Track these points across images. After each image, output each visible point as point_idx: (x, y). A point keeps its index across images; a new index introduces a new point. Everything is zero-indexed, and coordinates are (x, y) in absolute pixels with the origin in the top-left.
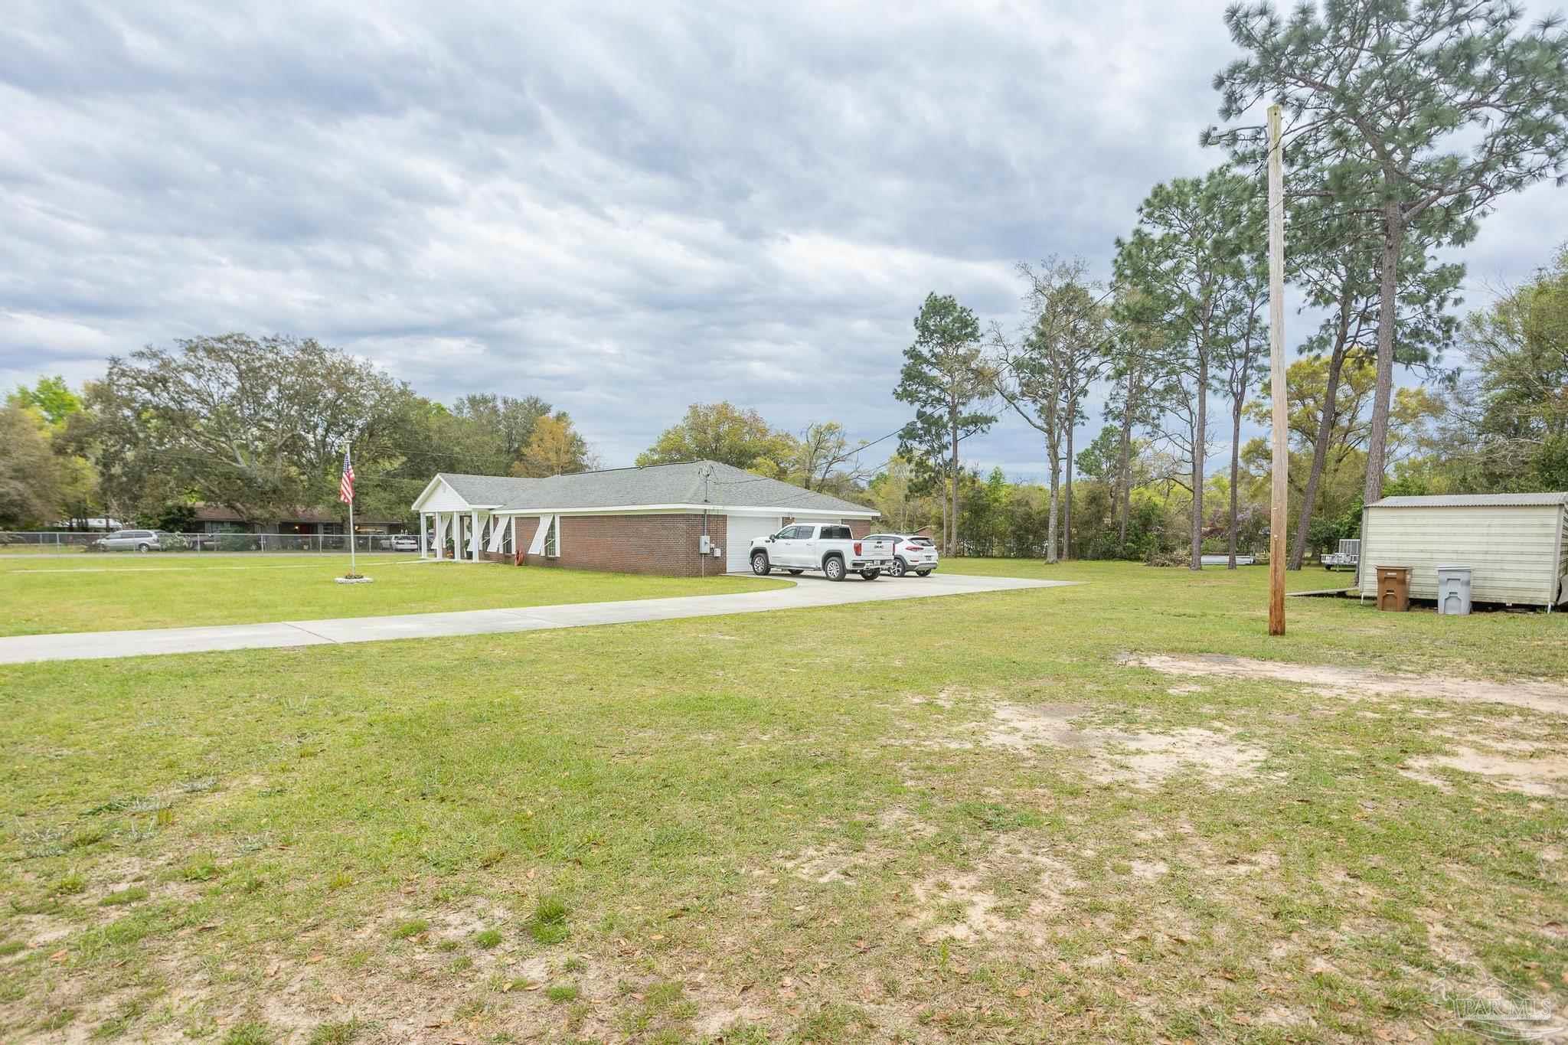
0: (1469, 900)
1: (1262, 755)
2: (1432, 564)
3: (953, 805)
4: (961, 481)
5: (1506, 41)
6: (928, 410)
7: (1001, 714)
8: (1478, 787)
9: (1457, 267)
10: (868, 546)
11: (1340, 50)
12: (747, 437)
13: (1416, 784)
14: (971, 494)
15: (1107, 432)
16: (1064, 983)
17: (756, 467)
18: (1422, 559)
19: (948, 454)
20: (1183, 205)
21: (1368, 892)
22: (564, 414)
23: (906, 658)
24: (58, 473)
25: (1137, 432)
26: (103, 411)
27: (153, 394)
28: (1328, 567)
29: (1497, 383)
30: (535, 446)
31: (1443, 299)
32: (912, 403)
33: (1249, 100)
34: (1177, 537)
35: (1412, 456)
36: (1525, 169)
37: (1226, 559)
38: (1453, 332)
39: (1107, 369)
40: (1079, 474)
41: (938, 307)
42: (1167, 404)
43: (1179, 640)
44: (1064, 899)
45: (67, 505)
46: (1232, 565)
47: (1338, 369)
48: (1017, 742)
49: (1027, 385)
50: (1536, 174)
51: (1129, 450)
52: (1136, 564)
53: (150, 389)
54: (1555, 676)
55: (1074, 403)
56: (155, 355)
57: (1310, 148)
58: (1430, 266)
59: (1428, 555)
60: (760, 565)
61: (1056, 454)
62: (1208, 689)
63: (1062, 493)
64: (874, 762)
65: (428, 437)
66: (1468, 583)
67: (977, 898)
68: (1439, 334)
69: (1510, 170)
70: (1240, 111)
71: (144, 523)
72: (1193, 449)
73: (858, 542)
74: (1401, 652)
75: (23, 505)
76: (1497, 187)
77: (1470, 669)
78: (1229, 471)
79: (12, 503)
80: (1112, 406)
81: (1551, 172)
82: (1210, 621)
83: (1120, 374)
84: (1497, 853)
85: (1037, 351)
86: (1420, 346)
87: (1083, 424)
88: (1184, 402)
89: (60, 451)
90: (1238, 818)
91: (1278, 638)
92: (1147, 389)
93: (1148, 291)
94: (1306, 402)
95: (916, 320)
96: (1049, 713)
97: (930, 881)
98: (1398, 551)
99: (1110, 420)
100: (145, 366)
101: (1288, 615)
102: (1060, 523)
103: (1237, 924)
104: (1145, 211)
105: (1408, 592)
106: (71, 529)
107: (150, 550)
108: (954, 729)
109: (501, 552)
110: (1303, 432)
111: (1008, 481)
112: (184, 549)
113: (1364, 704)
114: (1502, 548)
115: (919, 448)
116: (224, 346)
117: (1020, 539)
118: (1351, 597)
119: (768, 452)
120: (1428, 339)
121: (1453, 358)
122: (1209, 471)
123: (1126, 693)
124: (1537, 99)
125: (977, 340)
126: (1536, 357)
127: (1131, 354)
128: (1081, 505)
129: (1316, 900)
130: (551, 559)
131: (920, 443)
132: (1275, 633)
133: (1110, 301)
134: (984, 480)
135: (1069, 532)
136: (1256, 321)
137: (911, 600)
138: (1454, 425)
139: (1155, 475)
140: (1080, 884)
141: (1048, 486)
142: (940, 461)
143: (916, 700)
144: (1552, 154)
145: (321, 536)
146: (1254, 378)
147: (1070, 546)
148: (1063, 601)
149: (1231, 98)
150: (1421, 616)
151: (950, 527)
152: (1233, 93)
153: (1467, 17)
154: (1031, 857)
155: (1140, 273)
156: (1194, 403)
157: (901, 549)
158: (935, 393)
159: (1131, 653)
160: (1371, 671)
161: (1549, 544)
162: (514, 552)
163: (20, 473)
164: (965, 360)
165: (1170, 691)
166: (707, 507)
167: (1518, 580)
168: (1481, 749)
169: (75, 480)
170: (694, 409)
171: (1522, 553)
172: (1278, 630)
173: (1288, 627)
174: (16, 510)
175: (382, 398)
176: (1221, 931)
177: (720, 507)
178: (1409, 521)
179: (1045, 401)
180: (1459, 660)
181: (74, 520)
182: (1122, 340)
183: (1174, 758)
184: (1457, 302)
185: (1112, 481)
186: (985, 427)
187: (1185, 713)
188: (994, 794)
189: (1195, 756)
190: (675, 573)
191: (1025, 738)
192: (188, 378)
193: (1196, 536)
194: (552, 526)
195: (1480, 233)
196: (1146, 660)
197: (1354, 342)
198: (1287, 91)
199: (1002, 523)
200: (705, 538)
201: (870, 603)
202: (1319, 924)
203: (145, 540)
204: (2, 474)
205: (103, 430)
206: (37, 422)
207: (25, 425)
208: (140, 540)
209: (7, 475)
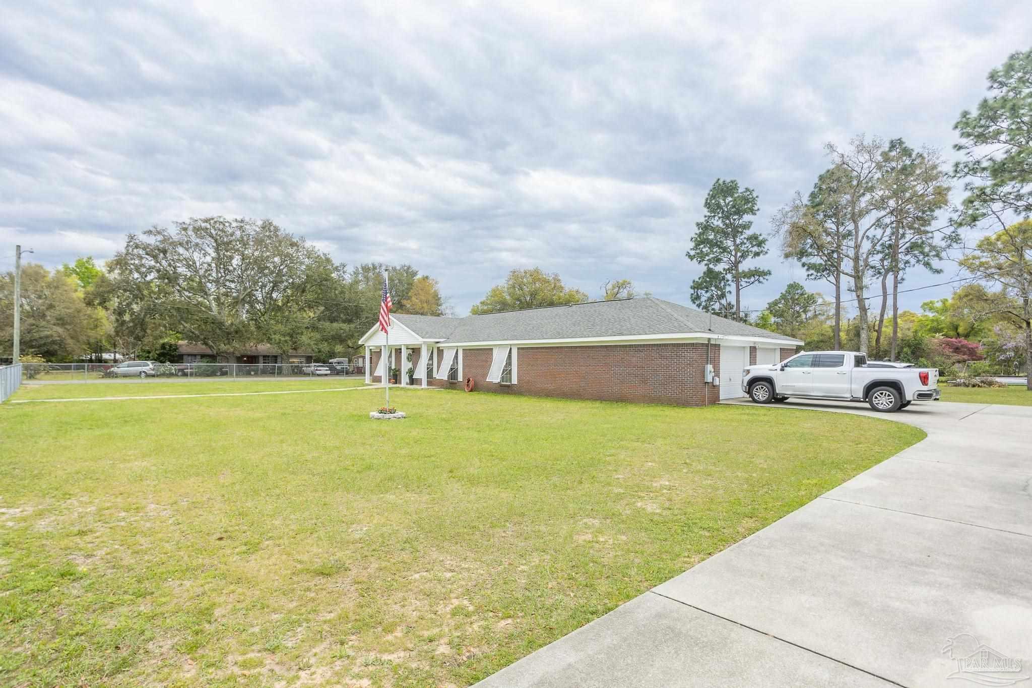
24: (85, 322)
26: (120, 274)
27: (157, 262)
30: (414, 298)
32: (701, 262)
45: (89, 344)
53: (155, 257)
56: (159, 233)
60: (760, 392)
65: (342, 292)
71: (145, 356)
75: (61, 343)
79: (54, 342)
89: (89, 303)
100: (152, 240)
106: (91, 361)
107: (148, 376)
109: (447, 379)
112: (171, 375)
116: (208, 226)
125: (754, 213)
130: (508, 386)
145: (261, 365)
162: (462, 379)
163: (61, 321)
169: (96, 326)
174: (56, 347)
181: (94, 354)
192: (180, 250)
194: (509, 358)
203: (144, 369)
204: (48, 322)
205: (119, 288)
206: (73, 286)
207: (66, 288)
208: (140, 369)
209: (52, 322)
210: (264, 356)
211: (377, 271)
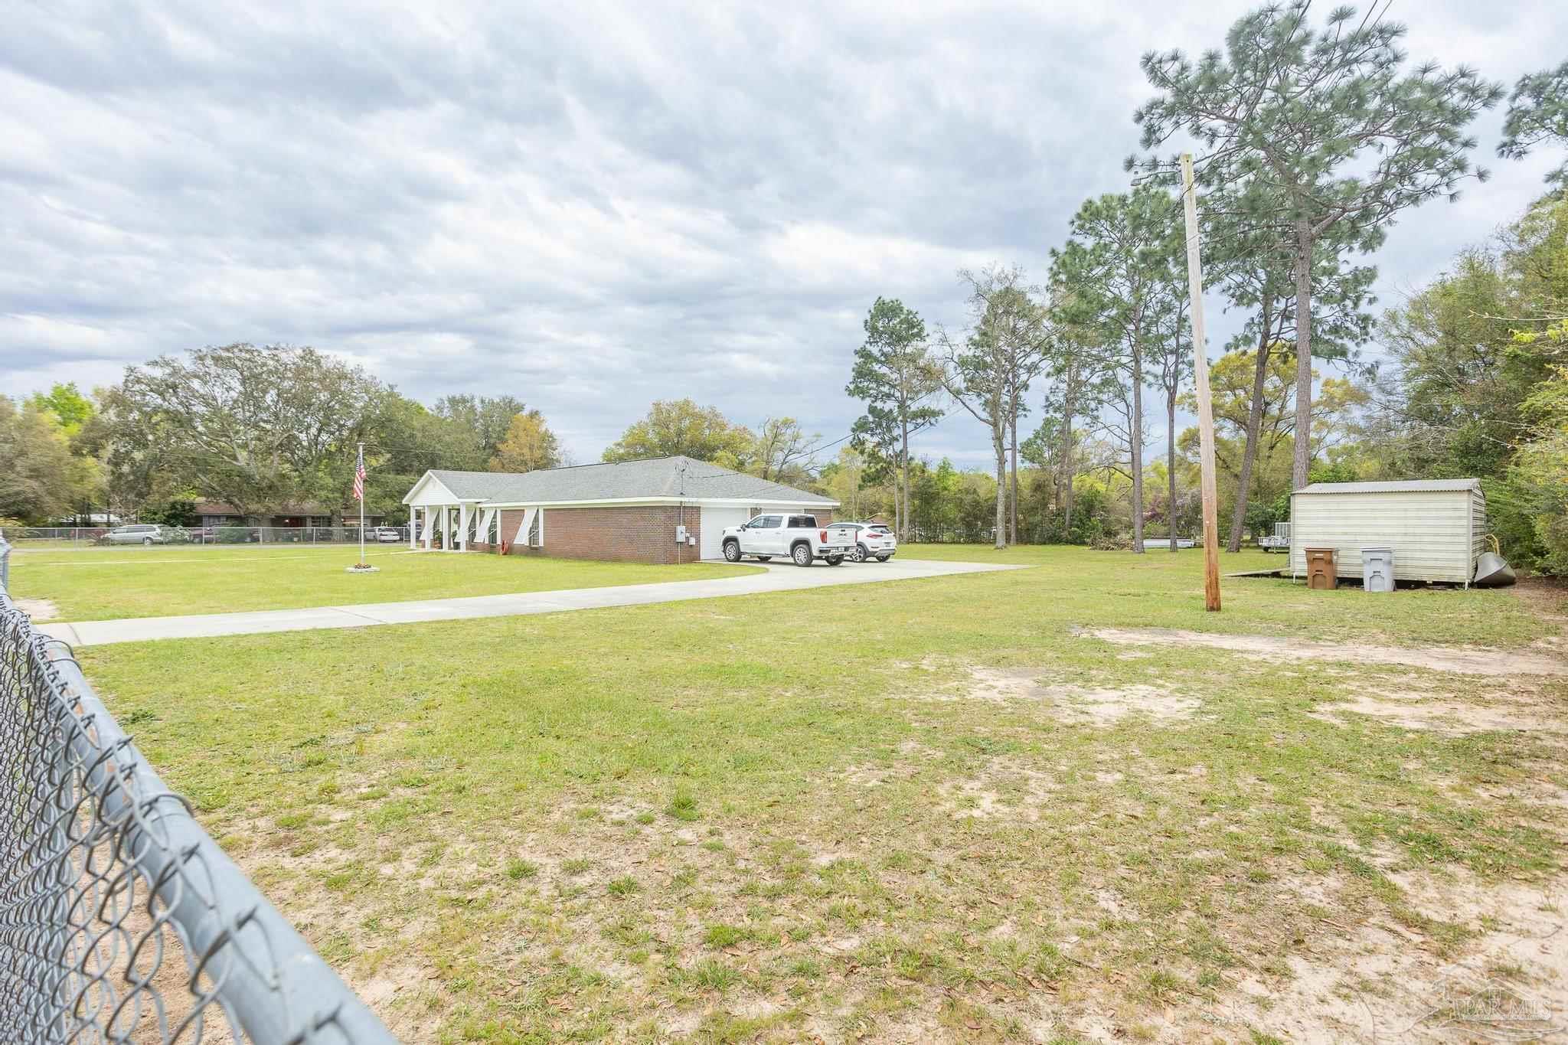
0: (1344, 793)
1: (1197, 703)
2: (1357, 545)
3: (953, 738)
4: (912, 470)
5: (1390, 84)
6: (879, 405)
7: (977, 676)
8: (1367, 724)
9: (1369, 270)
10: (833, 534)
11: (1246, 88)
12: (707, 432)
13: (1320, 722)
14: (921, 483)
15: (1048, 422)
16: (1054, 839)
17: (718, 459)
18: (1346, 541)
19: (898, 446)
20: (1111, 218)
21: (1271, 789)
22: (537, 413)
23: (885, 633)
24: (68, 472)
25: (1078, 423)
26: (117, 415)
27: (164, 400)
28: (1266, 549)
29: (1417, 373)
30: (510, 442)
31: (1358, 298)
32: (863, 398)
33: (1167, 131)
34: (1119, 521)
35: (1342, 442)
36: (1420, 187)
37: (1168, 542)
38: (1370, 329)
39: (1047, 365)
40: (1023, 462)
41: (885, 310)
42: (1104, 397)
43: (1126, 616)
44: (1048, 795)
45: (72, 502)
46: (1174, 548)
47: (1263, 364)
48: (993, 695)
49: (972, 381)
50: (1430, 191)
51: (1069, 439)
52: (1081, 548)
53: (162, 394)
54: (1456, 642)
55: (1017, 397)
56: (167, 364)
57: (1224, 170)
58: (1344, 270)
59: (1352, 538)
60: (731, 552)
61: (1001, 445)
62: (1152, 655)
63: (1008, 481)
64: (884, 711)
65: (412, 436)
66: (1390, 563)
67: (985, 794)
68: (1356, 330)
69: (1408, 188)
70: (1159, 141)
71: (150, 517)
72: (1131, 439)
73: (823, 530)
74: (1324, 624)
75: (36, 503)
76: (1396, 203)
77: (1383, 637)
78: (1167, 458)
79: (26, 501)
80: (1052, 399)
81: (1443, 189)
82: (1153, 599)
83: (1059, 371)
84: (1372, 765)
85: (980, 349)
86: (1339, 341)
87: (1025, 416)
88: (1121, 395)
89: (76, 452)
90: (1176, 745)
91: (1214, 613)
92: (1085, 383)
93: (1082, 295)
94: (1237, 392)
95: (866, 322)
96: (1016, 674)
97: (947, 785)
98: (1324, 534)
99: (1051, 412)
100: (158, 373)
101: (1223, 593)
102: (1007, 508)
103: (1174, 808)
104: (1076, 224)
105: (1335, 571)
106: (74, 524)
107: (154, 543)
108: (942, 687)
109: (487, 542)
110: (1235, 420)
111: (956, 469)
112: (184, 542)
113: (1286, 666)
114: (1418, 531)
115: (871, 441)
116: (231, 355)
117: (969, 526)
118: (1285, 577)
119: (726, 446)
120: (1347, 335)
121: (1372, 351)
122: (1147, 457)
123: (1081, 658)
124: (1425, 129)
125: (923, 339)
126: (1451, 350)
127: (1070, 353)
128: (1026, 493)
129: (1233, 794)
130: (536, 549)
131: (872, 435)
132: (1212, 609)
133: (1048, 304)
134: (933, 470)
135: (1017, 519)
136: (1185, 320)
137: (877, 583)
138: (1377, 412)
139: (1095, 461)
140: (1059, 787)
141: (994, 474)
142: (891, 452)
143: (904, 666)
144: (1443, 174)
145: (309, 528)
146: (1186, 372)
147: (1017, 530)
148: (1017, 583)
149: (1151, 131)
150: (1348, 594)
151: (902, 515)
152: (1152, 126)
153: (1356, 60)
154: (1019, 770)
155: (1074, 278)
156: (1130, 396)
157: (863, 536)
158: (885, 389)
159: (1084, 627)
160: (1294, 640)
161: (1462, 526)
162: (499, 542)
163: (36, 473)
164: (912, 359)
165: (1119, 657)
166: (683, 499)
167: (1436, 559)
168: (1376, 697)
169: (82, 478)
170: (657, 405)
171: (1437, 535)
172: (1214, 606)
173: (1223, 604)
174: (30, 506)
175: (371, 399)
176: (1163, 811)
177: (694, 500)
178: (1334, 506)
179: (988, 396)
180: (1374, 631)
181: (78, 515)
182: (1060, 340)
183: (1124, 705)
184: (1371, 301)
185: (1055, 468)
186: (933, 420)
187: (1133, 673)
188: (983, 731)
189: (1143, 705)
190: (653, 561)
191: (1000, 692)
192: (196, 384)
193: (1138, 521)
194: (536, 519)
195: (1387, 239)
196: (1097, 633)
197: (1278, 338)
198: (1200, 123)
199: (952, 512)
200: (681, 528)
201: (840, 586)
202: (1234, 807)
203: (149, 534)
204: (18, 473)
205: (115, 432)
206: (51, 426)
207: (41, 428)
208: (143, 534)
209: (24, 474)
210: (313, 518)
211: (469, 404)
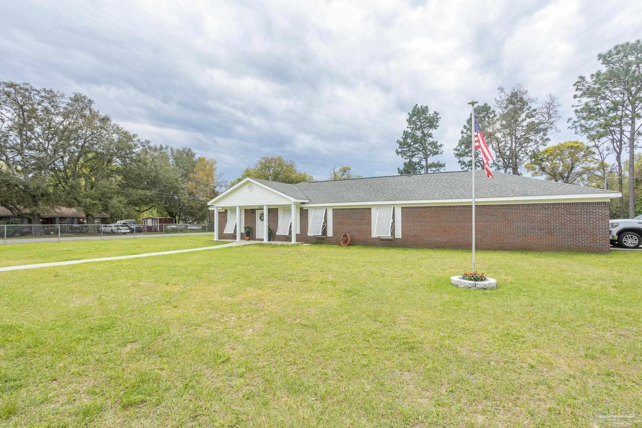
210: (61, 218)
211: (163, 151)
